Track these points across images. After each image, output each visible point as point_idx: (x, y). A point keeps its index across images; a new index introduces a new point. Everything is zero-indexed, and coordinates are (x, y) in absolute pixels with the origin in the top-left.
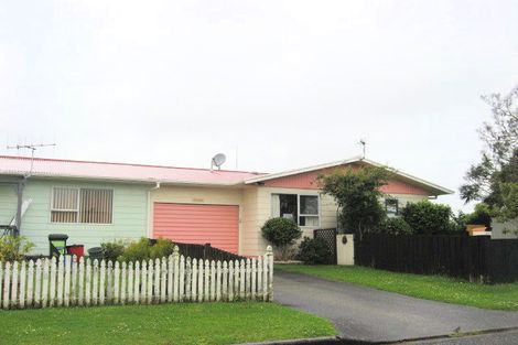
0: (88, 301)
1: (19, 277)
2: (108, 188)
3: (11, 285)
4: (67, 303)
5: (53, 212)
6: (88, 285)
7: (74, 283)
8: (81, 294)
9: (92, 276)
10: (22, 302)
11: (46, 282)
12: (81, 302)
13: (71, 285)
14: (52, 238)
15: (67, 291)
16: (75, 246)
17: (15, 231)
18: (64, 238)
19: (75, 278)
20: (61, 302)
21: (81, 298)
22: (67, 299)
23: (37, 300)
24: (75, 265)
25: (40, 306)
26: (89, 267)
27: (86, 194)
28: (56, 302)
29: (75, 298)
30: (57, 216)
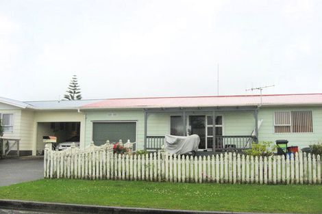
0: (315, 181)
1: (272, 165)
2: (309, 110)
3: (268, 170)
4: (302, 182)
5: (276, 127)
6: (314, 171)
7: (306, 170)
8: (310, 177)
9: (317, 166)
10: (275, 180)
11: (288, 169)
12: (311, 182)
13: (304, 171)
14: (278, 142)
15: (302, 174)
16: (292, 147)
17: (255, 139)
18: (286, 142)
19: (306, 166)
20: (298, 181)
21: (310, 179)
22: (301, 179)
23: (284, 180)
24: (305, 159)
25: (286, 183)
26: (314, 159)
27: (294, 114)
28: (295, 181)
29: (306, 179)
30: (278, 129)
